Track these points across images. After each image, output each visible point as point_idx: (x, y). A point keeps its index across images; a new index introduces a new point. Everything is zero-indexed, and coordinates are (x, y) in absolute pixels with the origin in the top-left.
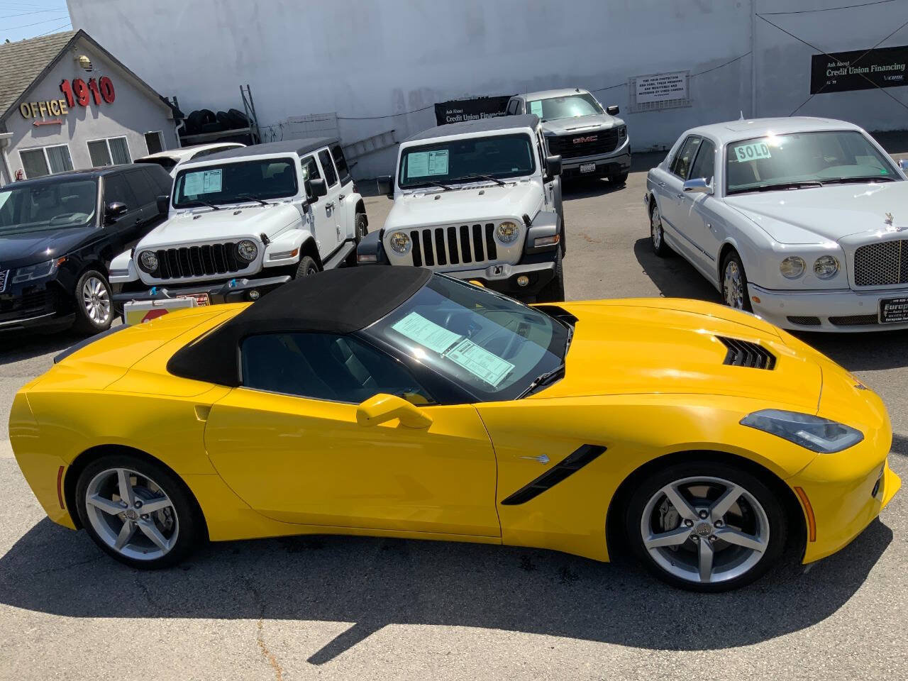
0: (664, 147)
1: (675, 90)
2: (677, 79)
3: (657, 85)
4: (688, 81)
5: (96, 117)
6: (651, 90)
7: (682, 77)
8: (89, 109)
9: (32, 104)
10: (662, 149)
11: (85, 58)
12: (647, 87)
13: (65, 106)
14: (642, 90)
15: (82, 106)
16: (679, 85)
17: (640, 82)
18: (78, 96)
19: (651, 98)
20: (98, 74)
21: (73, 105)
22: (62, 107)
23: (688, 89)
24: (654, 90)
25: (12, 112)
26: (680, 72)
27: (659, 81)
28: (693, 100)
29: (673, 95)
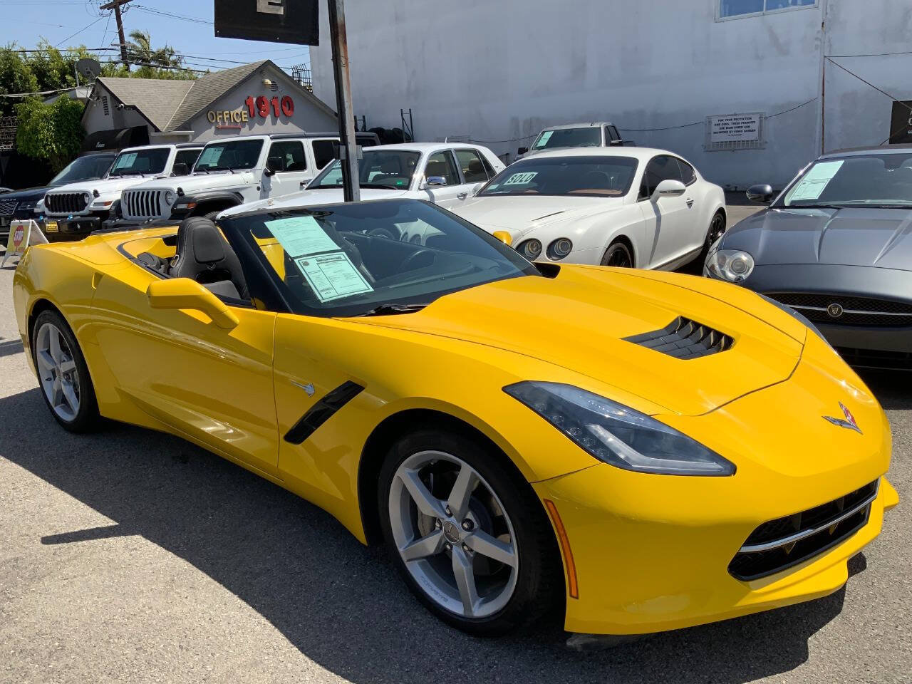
0: (736, 187)
1: (749, 131)
2: (749, 121)
3: (731, 126)
4: (761, 121)
5: (274, 123)
6: (725, 130)
7: (755, 118)
8: (269, 119)
9: (218, 113)
10: (733, 189)
11: (268, 82)
12: (721, 126)
13: (246, 116)
14: (717, 129)
15: (263, 117)
16: (753, 126)
17: (715, 121)
18: (260, 108)
19: (724, 138)
20: (282, 93)
21: (254, 115)
22: (243, 116)
23: (760, 131)
24: (728, 130)
25: (201, 116)
26: (753, 114)
27: (733, 121)
28: (766, 142)
29: (746, 136)
